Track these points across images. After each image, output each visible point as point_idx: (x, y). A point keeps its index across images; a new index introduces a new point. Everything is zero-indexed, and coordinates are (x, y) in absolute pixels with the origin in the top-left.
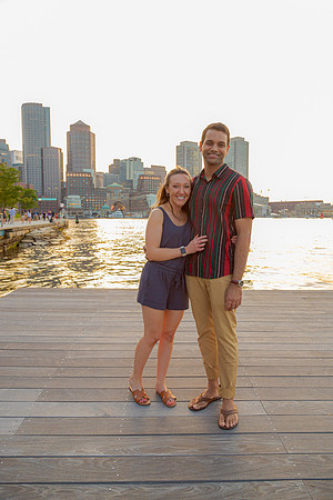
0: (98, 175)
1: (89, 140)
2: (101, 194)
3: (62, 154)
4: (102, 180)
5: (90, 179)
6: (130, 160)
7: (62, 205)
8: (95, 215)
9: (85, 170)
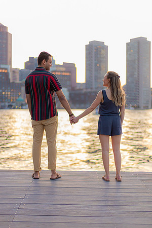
0: (14, 71)
1: (7, 39)
4: (18, 76)
5: (7, 74)
8: (10, 107)
9: (2, 66)
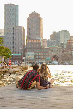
0: (44, 41)
1: (39, 22)
2: (46, 51)
3: (24, 30)
4: (46, 44)
5: (39, 43)
6: (62, 32)
7: (24, 58)
9: (37, 38)
